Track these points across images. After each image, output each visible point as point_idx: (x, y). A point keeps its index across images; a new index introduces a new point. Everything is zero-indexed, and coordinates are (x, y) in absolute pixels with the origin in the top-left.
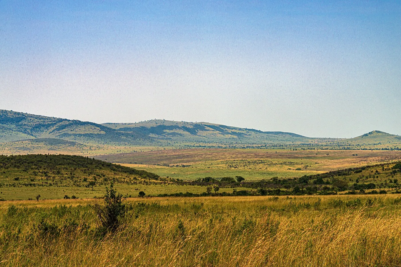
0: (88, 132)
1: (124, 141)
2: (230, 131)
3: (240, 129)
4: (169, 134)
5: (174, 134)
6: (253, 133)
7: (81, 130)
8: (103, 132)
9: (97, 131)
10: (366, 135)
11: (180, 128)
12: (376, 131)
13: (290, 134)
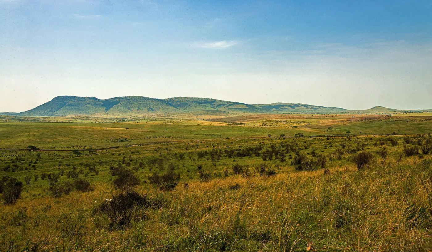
0: (241, 108)
1: (256, 111)
2: (311, 107)
3: (316, 106)
4: (281, 108)
5: (284, 108)
6: (322, 108)
7: (238, 106)
8: (247, 108)
9: (245, 107)
10: (373, 108)
11: (287, 106)
12: (378, 106)
13: (340, 108)
